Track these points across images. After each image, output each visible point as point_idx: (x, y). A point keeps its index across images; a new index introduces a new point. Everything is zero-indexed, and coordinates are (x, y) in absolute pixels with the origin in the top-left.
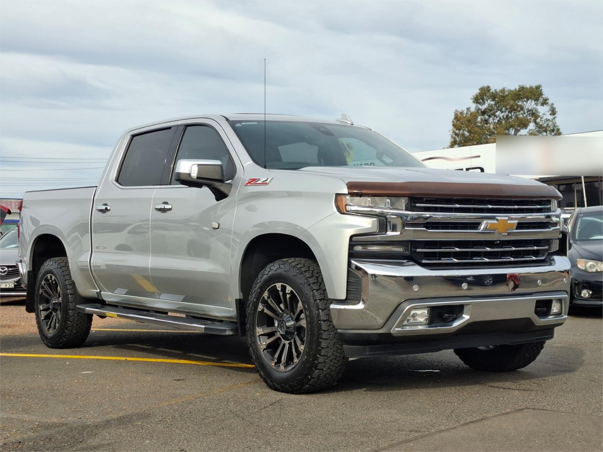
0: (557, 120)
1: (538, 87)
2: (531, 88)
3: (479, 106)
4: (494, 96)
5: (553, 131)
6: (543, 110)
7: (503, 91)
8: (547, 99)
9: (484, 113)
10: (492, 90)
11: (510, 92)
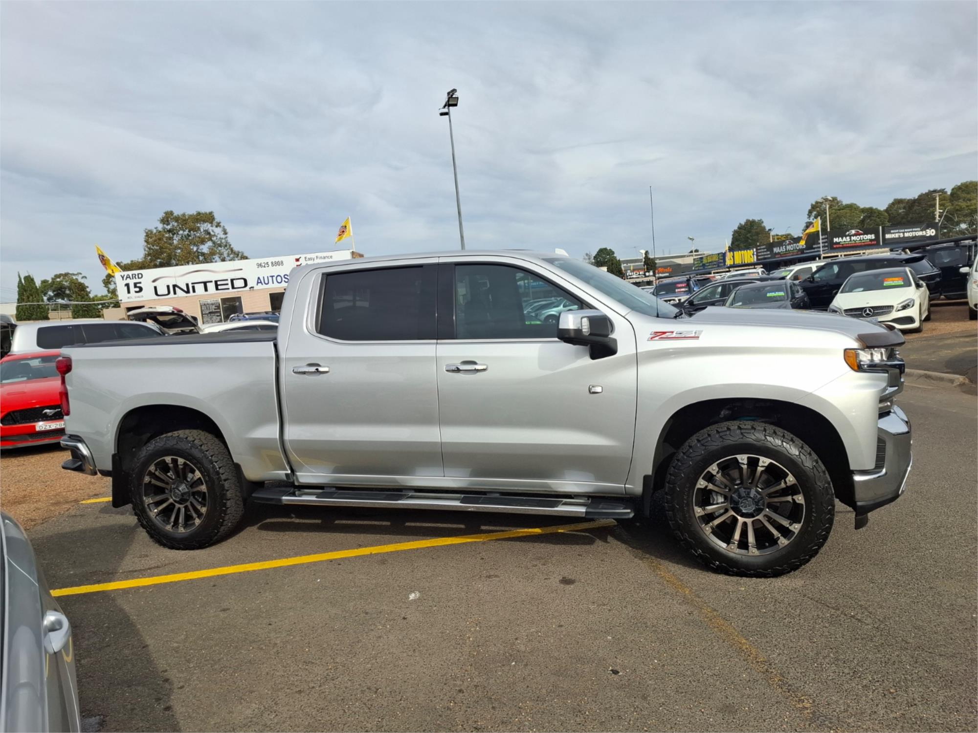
0: (228, 239)
1: (211, 213)
2: (206, 213)
3: (165, 226)
4: (177, 219)
5: (226, 246)
6: (218, 231)
7: (184, 215)
8: (220, 223)
9: (169, 231)
10: (175, 214)
11: (190, 216)
